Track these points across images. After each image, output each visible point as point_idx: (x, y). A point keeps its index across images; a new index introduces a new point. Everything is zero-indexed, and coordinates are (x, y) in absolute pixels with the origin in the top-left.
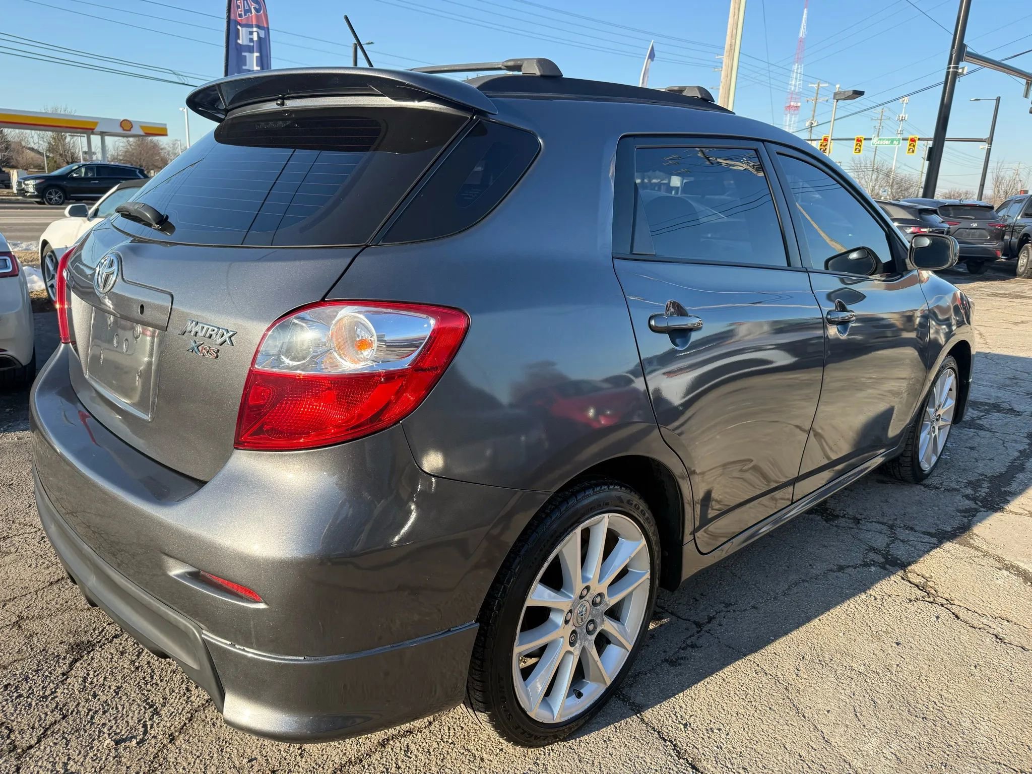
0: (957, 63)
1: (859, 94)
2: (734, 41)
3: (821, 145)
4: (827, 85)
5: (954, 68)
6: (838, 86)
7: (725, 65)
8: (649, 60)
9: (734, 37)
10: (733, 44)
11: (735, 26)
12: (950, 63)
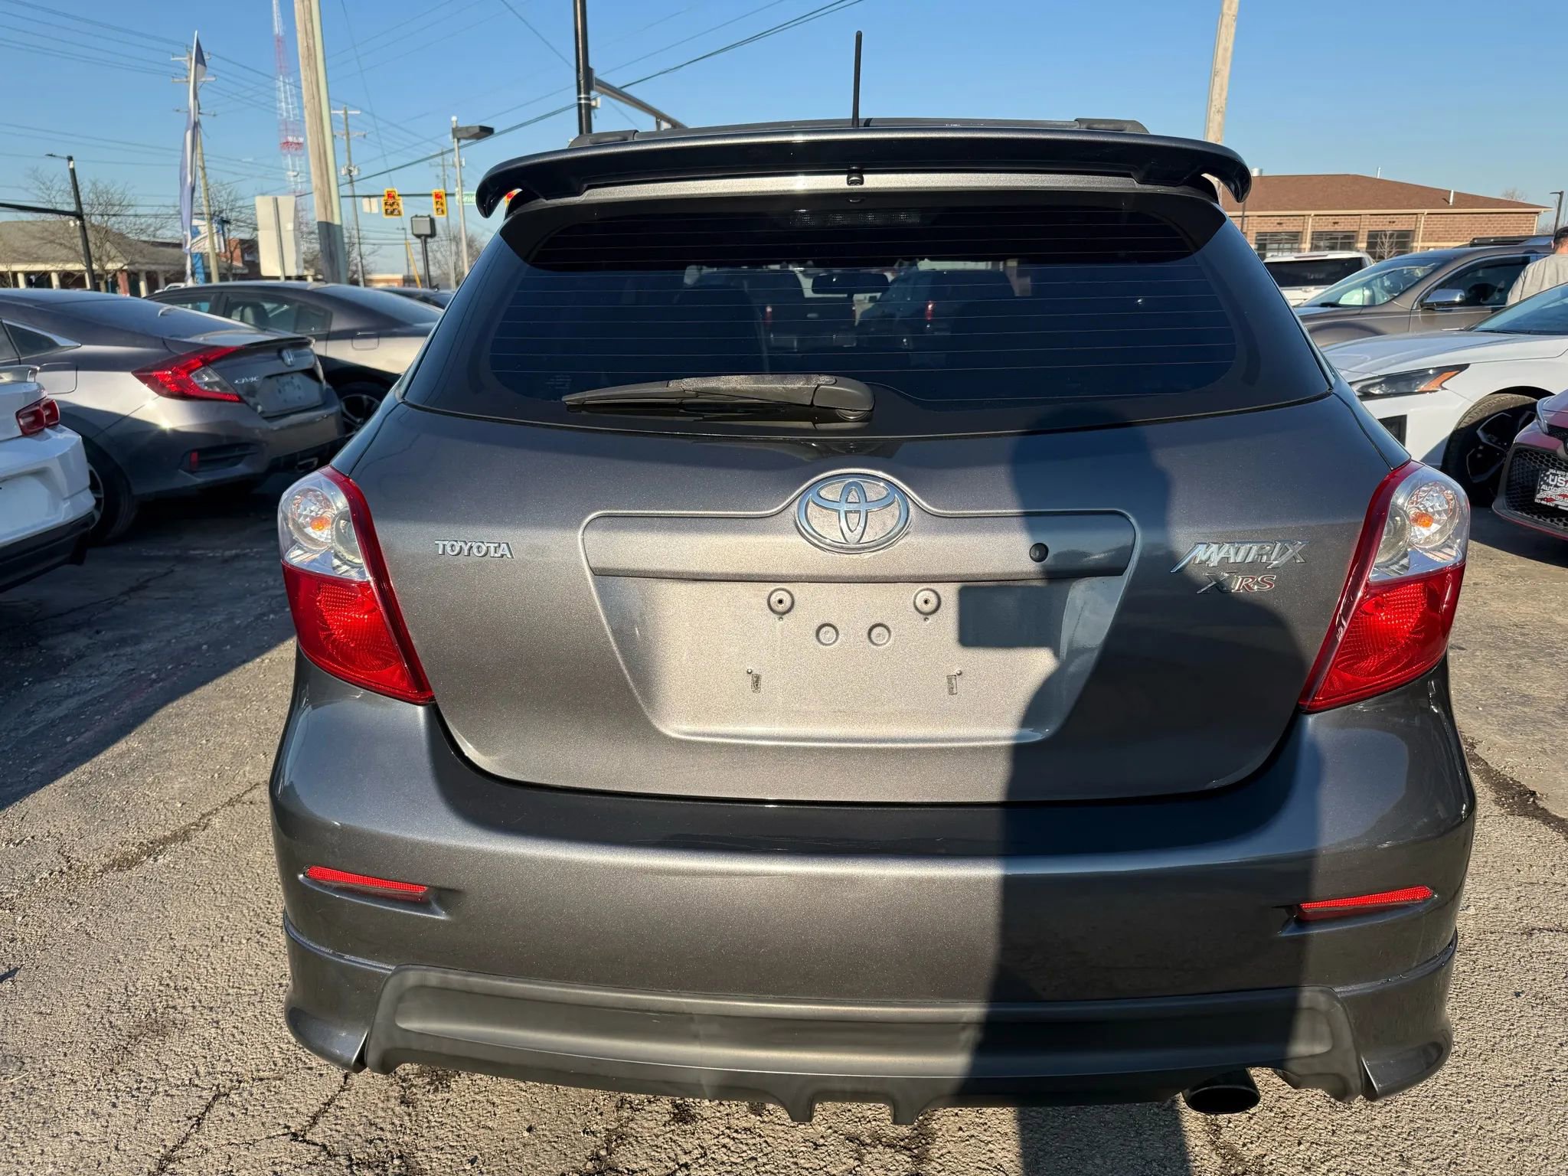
0: (587, 92)
1: (486, 132)
2: (311, 42)
3: (386, 204)
4: (359, 112)
5: (586, 99)
6: (454, 118)
7: (306, 80)
8: (199, 65)
9: (309, 34)
10: (311, 45)
11: (307, 16)
12: (579, 92)
